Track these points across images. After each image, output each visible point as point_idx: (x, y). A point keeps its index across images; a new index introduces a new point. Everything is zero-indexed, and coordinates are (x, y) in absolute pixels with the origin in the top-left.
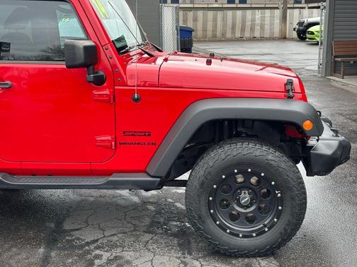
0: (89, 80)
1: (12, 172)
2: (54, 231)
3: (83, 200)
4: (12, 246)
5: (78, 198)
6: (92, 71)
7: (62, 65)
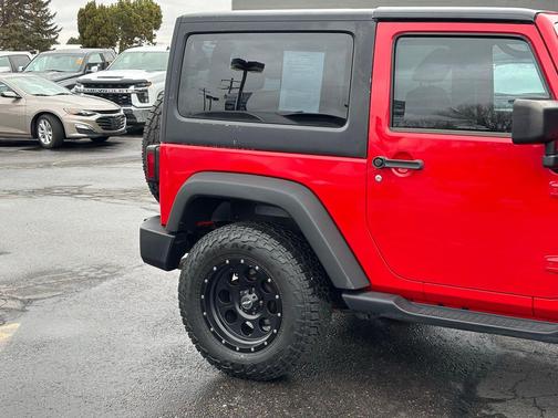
0: (546, 164)
1: (410, 297)
2: (462, 397)
3: (507, 354)
4: (399, 409)
5: (500, 350)
6: (552, 150)
7: (505, 138)
